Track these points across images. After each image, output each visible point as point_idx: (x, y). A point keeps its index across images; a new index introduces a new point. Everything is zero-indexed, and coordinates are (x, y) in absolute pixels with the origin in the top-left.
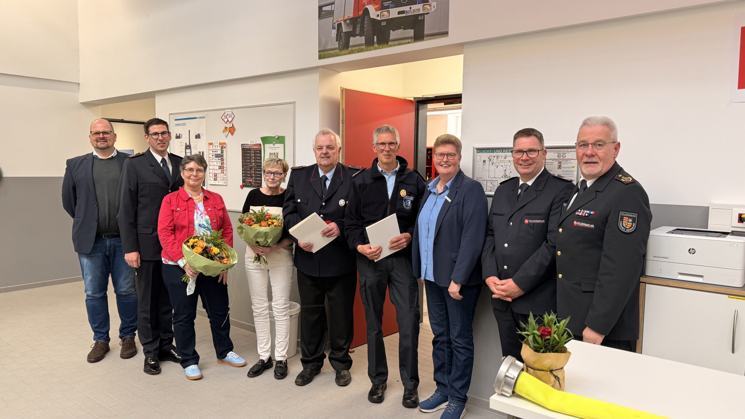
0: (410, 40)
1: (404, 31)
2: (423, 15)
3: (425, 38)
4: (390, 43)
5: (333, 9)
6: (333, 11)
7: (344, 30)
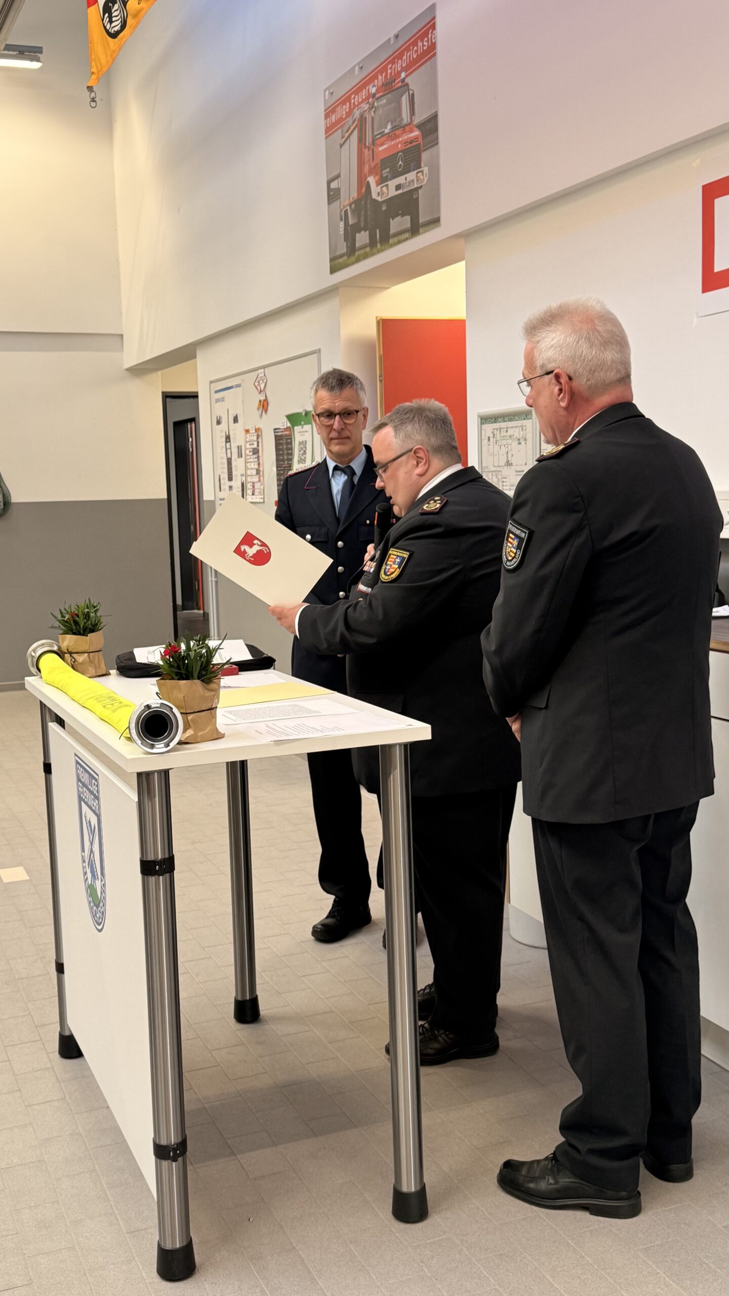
0: (407, 235)
1: (403, 218)
2: (417, 189)
3: (421, 230)
4: (391, 241)
5: (339, 187)
6: (340, 188)
7: (351, 223)
